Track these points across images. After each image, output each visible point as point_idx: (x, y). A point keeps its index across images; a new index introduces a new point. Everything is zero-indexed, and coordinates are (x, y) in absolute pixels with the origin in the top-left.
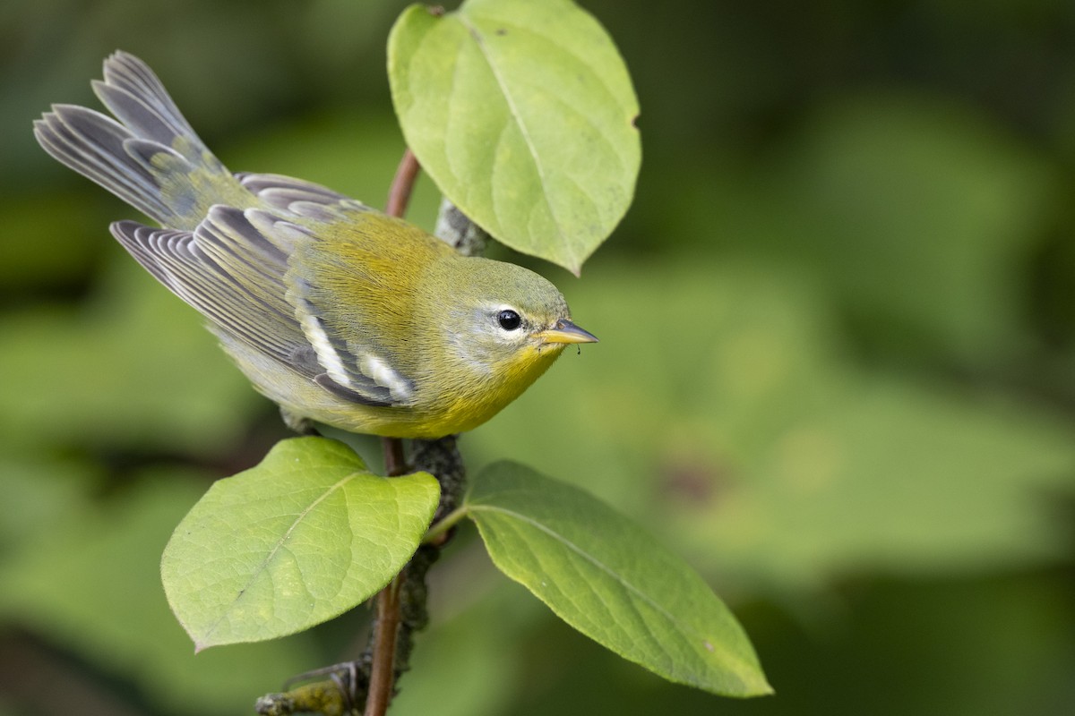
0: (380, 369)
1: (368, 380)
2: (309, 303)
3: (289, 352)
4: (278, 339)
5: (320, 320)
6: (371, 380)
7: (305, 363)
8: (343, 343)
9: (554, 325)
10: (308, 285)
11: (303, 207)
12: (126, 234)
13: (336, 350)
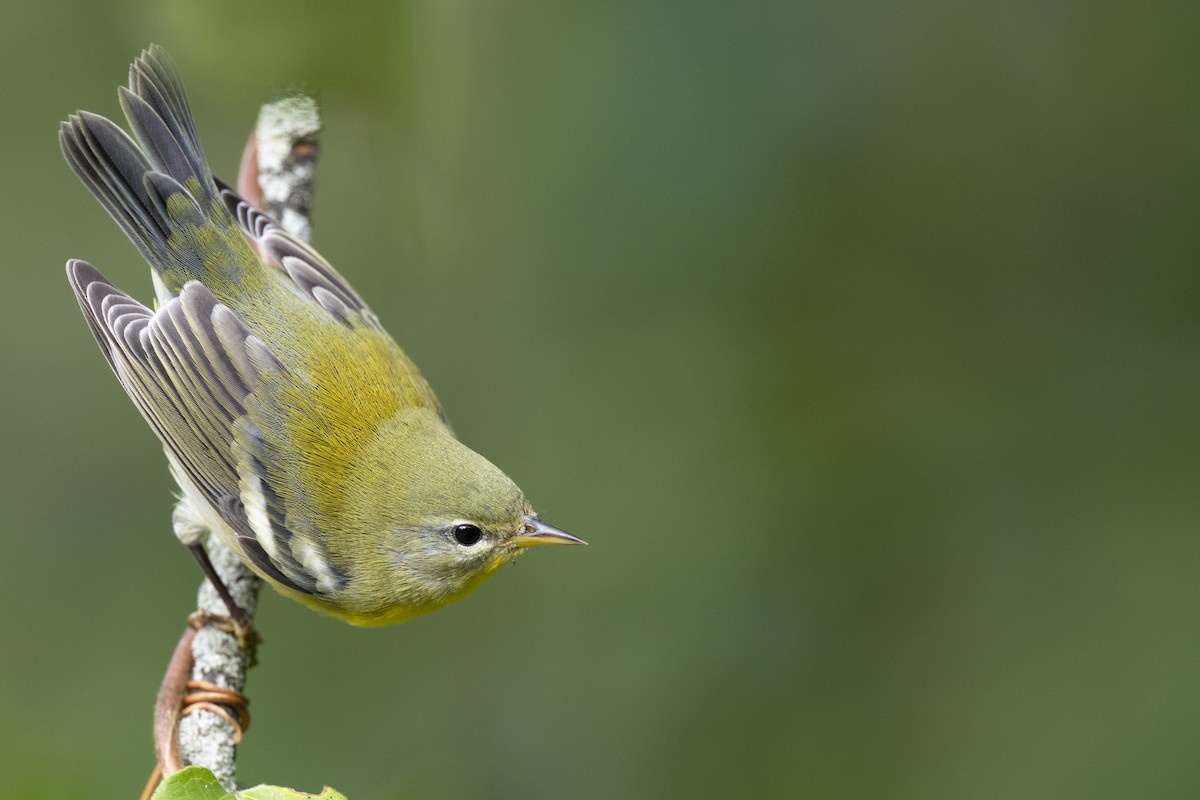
0: (313, 559)
1: (297, 564)
2: (256, 461)
3: (220, 495)
4: (212, 478)
5: (263, 483)
6: (302, 566)
7: (235, 513)
8: (282, 517)
9: (523, 530)
10: (260, 440)
11: (328, 298)
12: (80, 282)
13: (271, 521)
